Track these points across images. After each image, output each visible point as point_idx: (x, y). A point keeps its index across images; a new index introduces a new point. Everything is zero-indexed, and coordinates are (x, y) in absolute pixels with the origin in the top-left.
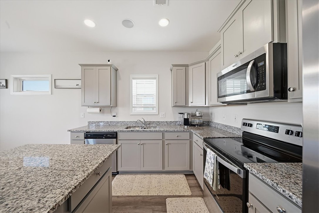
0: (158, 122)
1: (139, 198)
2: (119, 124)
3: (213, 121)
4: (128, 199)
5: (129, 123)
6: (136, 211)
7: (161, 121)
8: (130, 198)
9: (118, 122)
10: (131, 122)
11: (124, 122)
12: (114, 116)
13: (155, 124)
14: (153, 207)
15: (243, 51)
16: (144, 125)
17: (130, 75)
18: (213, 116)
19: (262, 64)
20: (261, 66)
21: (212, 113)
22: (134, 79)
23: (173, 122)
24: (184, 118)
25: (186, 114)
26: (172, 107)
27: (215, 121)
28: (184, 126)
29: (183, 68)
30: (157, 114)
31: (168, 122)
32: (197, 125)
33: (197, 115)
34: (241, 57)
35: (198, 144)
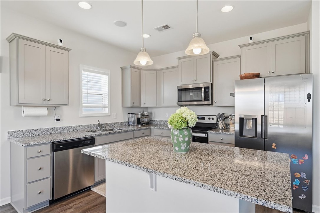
0: (111, 124)
2: (66, 131)
3: (153, 119)
5: (79, 128)
7: (113, 122)
9: (64, 128)
10: (82, 126)
11: (72, 127)
12: (57, 120)
13: (108, 126)
15: (196, 79)
16: (99, 129)
17: (79, 65)
18: (153, 115)
19: (208, 90)
20: (207, 91)
21: (152, 113)
22: (84, 70)
23: (124, 122)
24: (137, 118)
25: (139, 114)
26: (123, 107)
27: (156, 119)
28: (137, 125)
29: (138, 71)
30: (110, 115)
31: (119, 123)
32: (144, 123)
33: (146, 114)
34: (195, 82)
35: (163, 135)
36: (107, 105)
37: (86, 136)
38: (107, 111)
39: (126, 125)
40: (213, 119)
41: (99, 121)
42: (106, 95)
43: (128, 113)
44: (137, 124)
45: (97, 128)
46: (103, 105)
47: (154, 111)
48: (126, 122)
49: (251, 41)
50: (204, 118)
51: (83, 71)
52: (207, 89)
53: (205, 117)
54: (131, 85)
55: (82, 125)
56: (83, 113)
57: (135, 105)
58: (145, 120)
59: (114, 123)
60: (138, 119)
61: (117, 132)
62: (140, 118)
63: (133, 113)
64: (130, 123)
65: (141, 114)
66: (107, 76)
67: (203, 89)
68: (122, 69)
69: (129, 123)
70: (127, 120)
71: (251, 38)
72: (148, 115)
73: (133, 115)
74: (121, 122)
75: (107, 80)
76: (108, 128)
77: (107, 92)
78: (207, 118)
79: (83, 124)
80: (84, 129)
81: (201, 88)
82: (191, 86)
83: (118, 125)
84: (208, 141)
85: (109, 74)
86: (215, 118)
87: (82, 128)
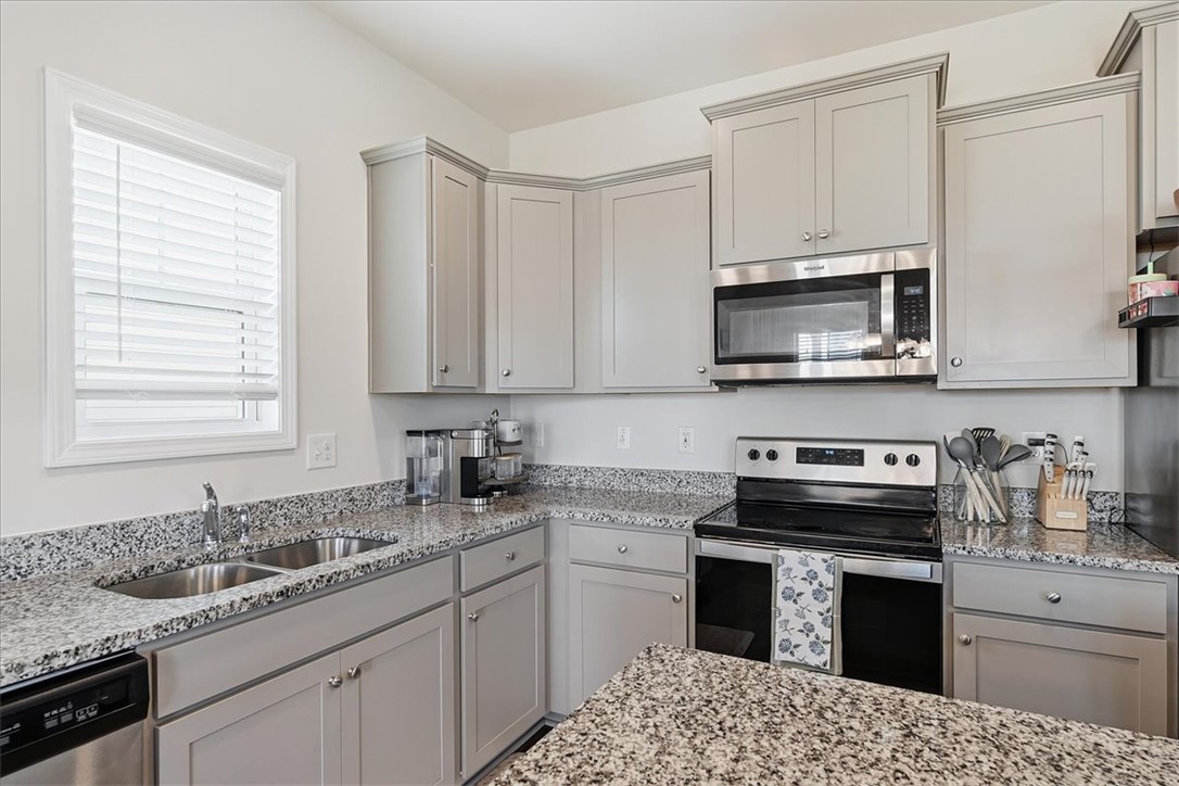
0: (301, 501)
3: (537, 462)
7: (316, 490)
10: (64, 535)
13: (281, 522)
15: (830, 230)
16: (211, 545)
17: (43, 69)
18: (541, 439)
19: (918, 290)
20: (915, 297)
21: (537, 426)
22: (88, 120)
23: (383, 487)
24: (462, 458)
25: (477, 434)
26: (377, 394)
27: (555, 462)
28: (464, 500)
29: (470, 179)
30: (294, 445)
31: (355, 495)
32: (500, 488)
33: (510, 437)
34: (823, 247)
35: (629, 563)
36: (271, 384)
37: (56, 663)
38: (271, 417)
39: (398, 501)
40: (913, 461)
41: (210, 492)
42: (267, 313)
43: (410, 433)
44: (463, 495)
45: (199, 536)
46: (247, 380)
47: (544, 413)
48: (394, 485)
50: (856, 458)
51: (81, 122)
52: (914, 284)
53: (863, 451)
54: (430, 260)
55: (65, 527)
56: (80, 439)
57: (452, 380)
58: (507, 468)
59: (322, 498)
60: (469, 465)
61: (348, 579)
62: (477, 459)
63: (438, 433)
64: (423, 490)
65: (487, 439)
66: (276, 194)
67: (888, 287)
68: (373, 162)
69: (411, 488)
70: (399, 473)
72: (519, 443)
73: (440, 443)
74: (363, 483)
75: (274, 216)
76: (281, 534)
77: (273, 299)
78: (874, 454)
79: (75, 523)
80: (90, 555)
81: (871, 281)
82: (801, 271)
83: (345, 505)
84: (946, 609)
85: (284, 181)
86: (927, 454)
87: (64, 549)
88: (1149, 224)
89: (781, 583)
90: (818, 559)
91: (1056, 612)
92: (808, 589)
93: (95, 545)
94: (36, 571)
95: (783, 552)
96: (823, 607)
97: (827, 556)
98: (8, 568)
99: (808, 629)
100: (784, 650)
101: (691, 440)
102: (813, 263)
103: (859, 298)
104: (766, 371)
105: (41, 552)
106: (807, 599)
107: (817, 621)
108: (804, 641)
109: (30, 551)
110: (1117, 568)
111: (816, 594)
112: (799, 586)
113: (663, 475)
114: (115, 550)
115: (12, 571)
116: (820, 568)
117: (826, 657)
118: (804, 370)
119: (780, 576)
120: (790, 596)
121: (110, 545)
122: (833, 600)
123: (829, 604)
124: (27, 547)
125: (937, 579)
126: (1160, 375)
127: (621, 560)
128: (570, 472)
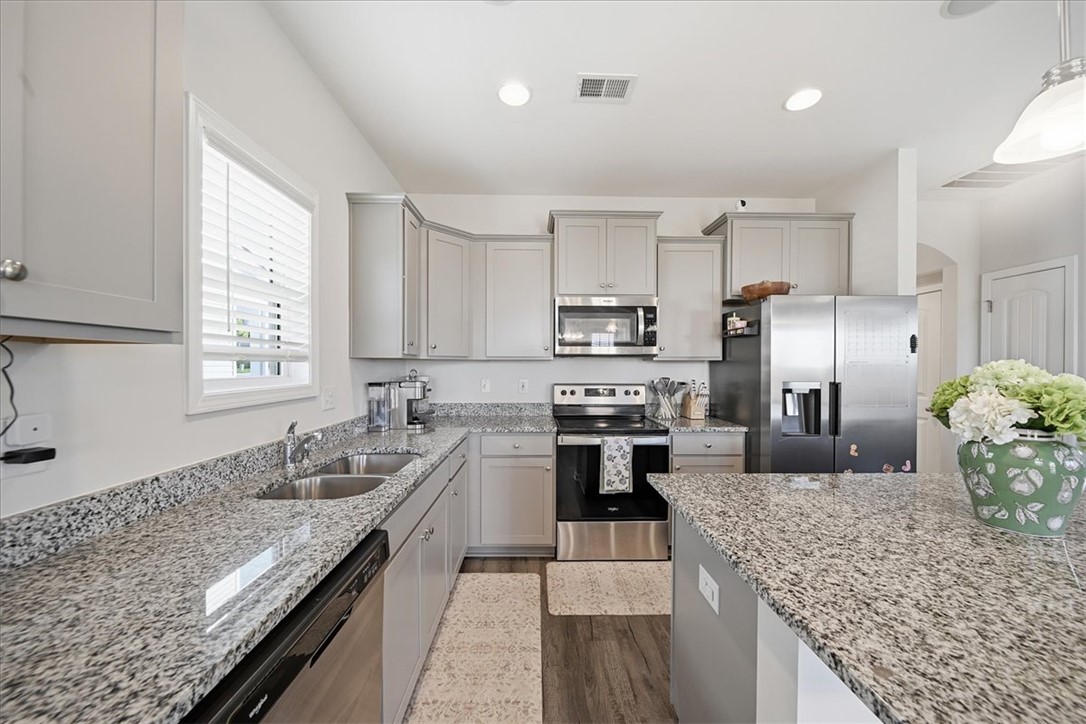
1: (553, 676)
4: (556, 709)
6: (601, 676)
8: (553, 703)
9: (80, 511)
10: (203, 467)
14: (581, 640)
15: (613, 283)
16: (290, 467)
17: (188, 94)
20: (651, 318)
24: (408, 400)
25: (417, 384)
26: (353, 359)
29: (418, 224)
30: (319, 393)
31: (346, 427)
34: (610, 291)
35: (519, 454)
36: (305, 350)
38: (304, 374)
40: (637, 393)
42: (300, 299)
43: (368, 385)
44: (409, 424)
48: (363, 420)
49: (742, 209)
50: (612, 393)
51: (208, 141)
52: (650, 313)
53: (616, 389)
54: (403, 273)
55: (203, 460)
64: (380, 421)
66: (309, 215)
67: (641, 313)
69: (370, 420)
71: (743, 203)
73: (392, 391)
75: (305, 230)
78: (620, 391)
80: (217, 481)
81: (634, 309)
82: (597, 302)
83: (342, 434)
84: (670, 456)
85: (314, 206)
86: (642, 390)
87: (203, 479)
88: (729, 297)
89: (606, 452)
90: (622, 440)
91: (710, 451)
92: (618, 454)
93: (220, 473)
94: (187, 497)
95: (606, 438)
96: (625, 462)
97: (627, 438)
98: (170, 497)
99: (619, 473)
100: (608, 485)
101: (526, 385)
102: (606, 299)
103: (628, 318)
104: (578, 350)
105: (190, 482)
106: (618, 459)
107: (622, 469)
108: (617, 479)
109: (183, 482)
110: (728, 432)
111: (622, 456)
112: (615, 453)
113: (511, 406)
114: (232, 477)
115: (172, 500)
116: (624, 444)
117: (627, 485)
118: (594, 350)
119: (605, 450)
120: (611, 458)
121: (228, 473)
122: (629, 458)
123: (627, 460)
124: (181, 479)
125: (668, 443)
126: (730, 356)
127: (515, 452)
128: (451, 407)
